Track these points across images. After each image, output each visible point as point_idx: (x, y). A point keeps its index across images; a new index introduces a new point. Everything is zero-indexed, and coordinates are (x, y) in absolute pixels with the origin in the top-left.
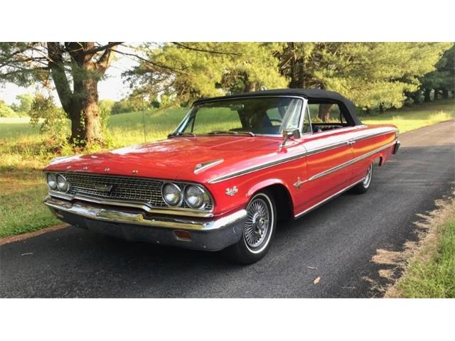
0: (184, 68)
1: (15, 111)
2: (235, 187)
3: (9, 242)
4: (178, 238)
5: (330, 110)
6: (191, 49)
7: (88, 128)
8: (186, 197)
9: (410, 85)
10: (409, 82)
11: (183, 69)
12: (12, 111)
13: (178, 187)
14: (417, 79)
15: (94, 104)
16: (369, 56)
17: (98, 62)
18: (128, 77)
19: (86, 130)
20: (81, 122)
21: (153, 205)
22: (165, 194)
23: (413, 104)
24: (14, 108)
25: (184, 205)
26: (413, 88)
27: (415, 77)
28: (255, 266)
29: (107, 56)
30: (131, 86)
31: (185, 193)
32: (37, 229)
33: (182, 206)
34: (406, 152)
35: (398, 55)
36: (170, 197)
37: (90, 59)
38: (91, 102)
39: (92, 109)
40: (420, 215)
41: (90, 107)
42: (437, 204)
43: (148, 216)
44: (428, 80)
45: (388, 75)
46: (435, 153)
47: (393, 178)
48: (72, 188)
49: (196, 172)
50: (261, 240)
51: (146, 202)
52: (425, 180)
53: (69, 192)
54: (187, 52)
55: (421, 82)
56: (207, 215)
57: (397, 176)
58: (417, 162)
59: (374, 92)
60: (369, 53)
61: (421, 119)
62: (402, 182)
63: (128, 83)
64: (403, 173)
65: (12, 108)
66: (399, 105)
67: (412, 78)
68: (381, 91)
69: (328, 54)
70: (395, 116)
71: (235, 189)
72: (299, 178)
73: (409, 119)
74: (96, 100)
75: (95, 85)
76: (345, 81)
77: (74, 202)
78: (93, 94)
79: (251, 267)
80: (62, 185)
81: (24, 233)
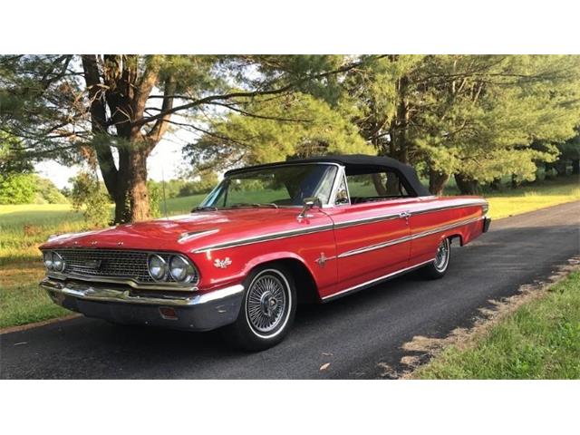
0: (249, 137)
1: (66, 196)
2: (227, 259)
3: (6, 332)
4: (164, 317)
5: (443, 185)
6: (254, 116)
7: (135, 211)
8: (171, 268)
9: (546, 154)
10: (545, 150)
11: (248, 140)
12: (63, 196)
13: (162, 259)
14: (555, 147)
15: (141, 184)
16: (485, 119)
17: (148, 135)
18: (190, 151)
19: (132, 214)
20: (126, 204)
21: (140, 280)
22: (151, 267)
23: (557, 176)
24: (65, 193)
25: (170, 278)
26: (549, 158)
27: (553, 144)
28: (265, 354)
29: (158, 127)
30: (193, 162)
31: (170, 265)
32: (42, 319)
33: (167, 280)
34: (521, 233)
35: (523, 118)
36: (156, 270)
37: (139, 130)
38: (138, 182)
39: (139, 189)
40: (493, 302)
41: (137, 187)
42: (521, 289)
43: (134, 292)
44: (570, 146)
45: (512, 142)
46: (557, 234)
47: (486, 262)
48: (67, 267)
49: (180, 241)
50: (275, 324)
51: (134, 277)
52: (524, 264)
53: (64, 272)
54: (251, 120)
55: (560, 150)
56: (192, 289)
57: (492, 260)
58: (528, 244)
59: (494, 162)
60: (484, 115)
61: (565, 194)
62: (493, 267)
63: (189, 159)
64: (504, 256)
65: (63, 193)
66: (533, 178)
67: (549, 146)
68: (502, 161)
69: (432, 118)
70: (528, 191)
71: (228, 261)
72: (322, 253)
73: (547, 194)
74: (144, 179)
75: (143, 162)
76: (455, 148)
77: (67, 281)
78: (140, 172)
79: (258, 354)
80: (58, 263)
81: (26, 323)
